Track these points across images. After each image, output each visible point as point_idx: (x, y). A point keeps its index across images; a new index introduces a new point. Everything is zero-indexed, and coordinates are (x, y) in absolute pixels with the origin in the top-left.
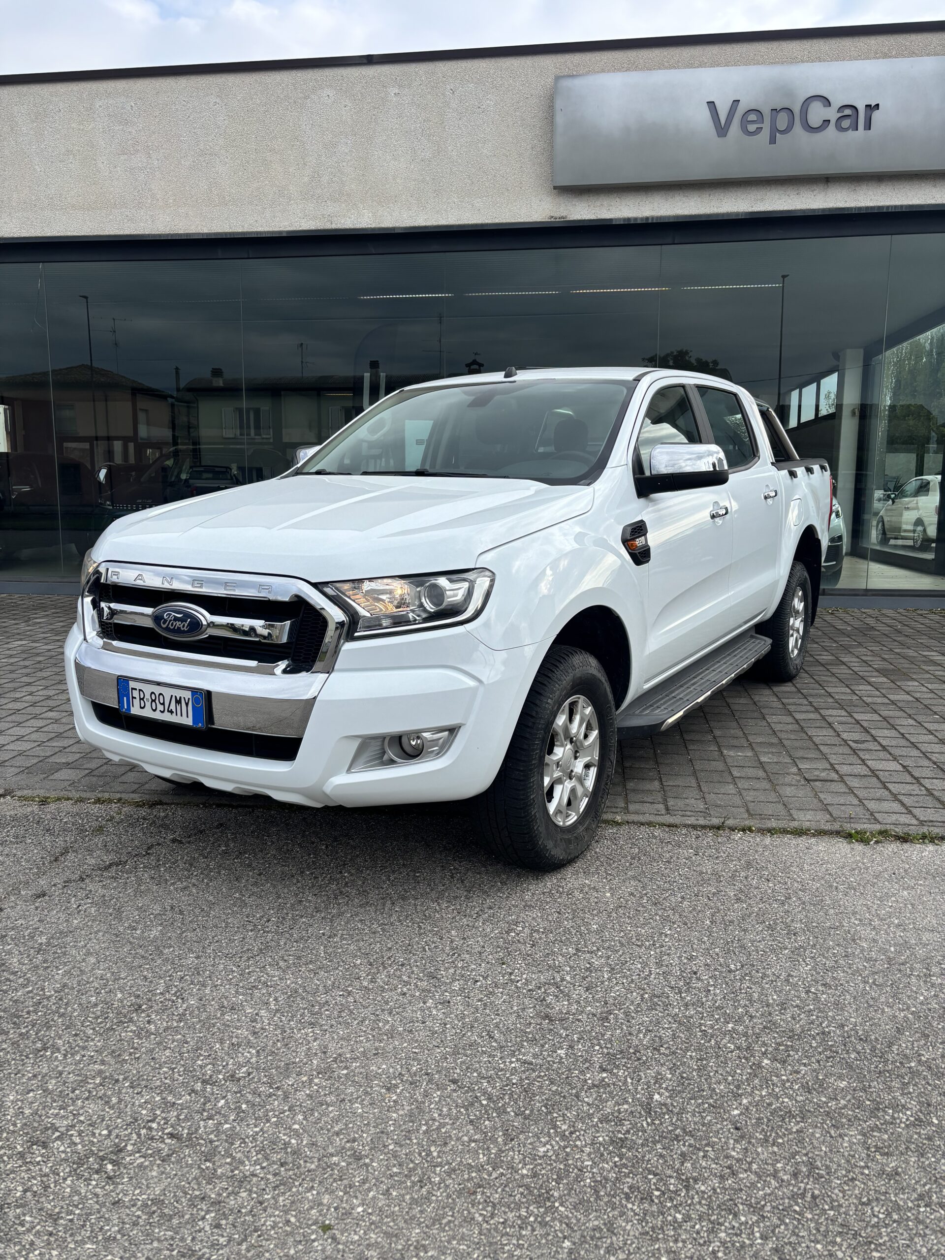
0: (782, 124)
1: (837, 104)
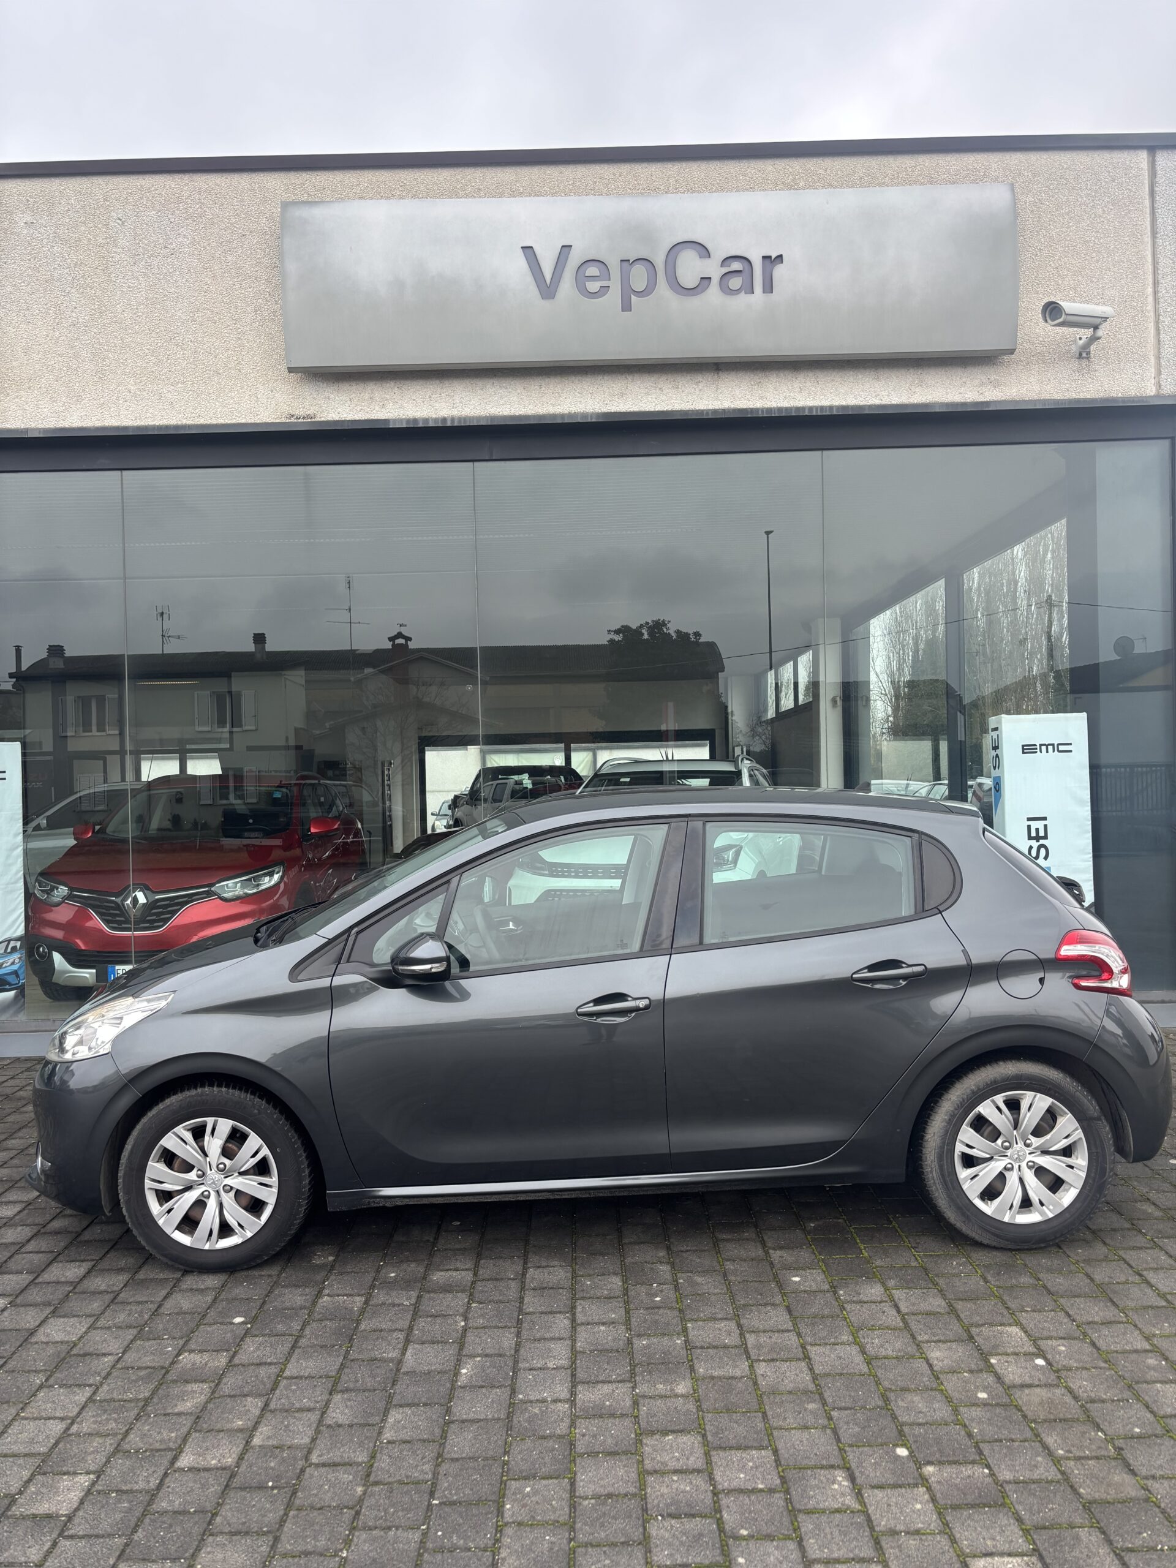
0: (639, 284)
1: (719, 254)
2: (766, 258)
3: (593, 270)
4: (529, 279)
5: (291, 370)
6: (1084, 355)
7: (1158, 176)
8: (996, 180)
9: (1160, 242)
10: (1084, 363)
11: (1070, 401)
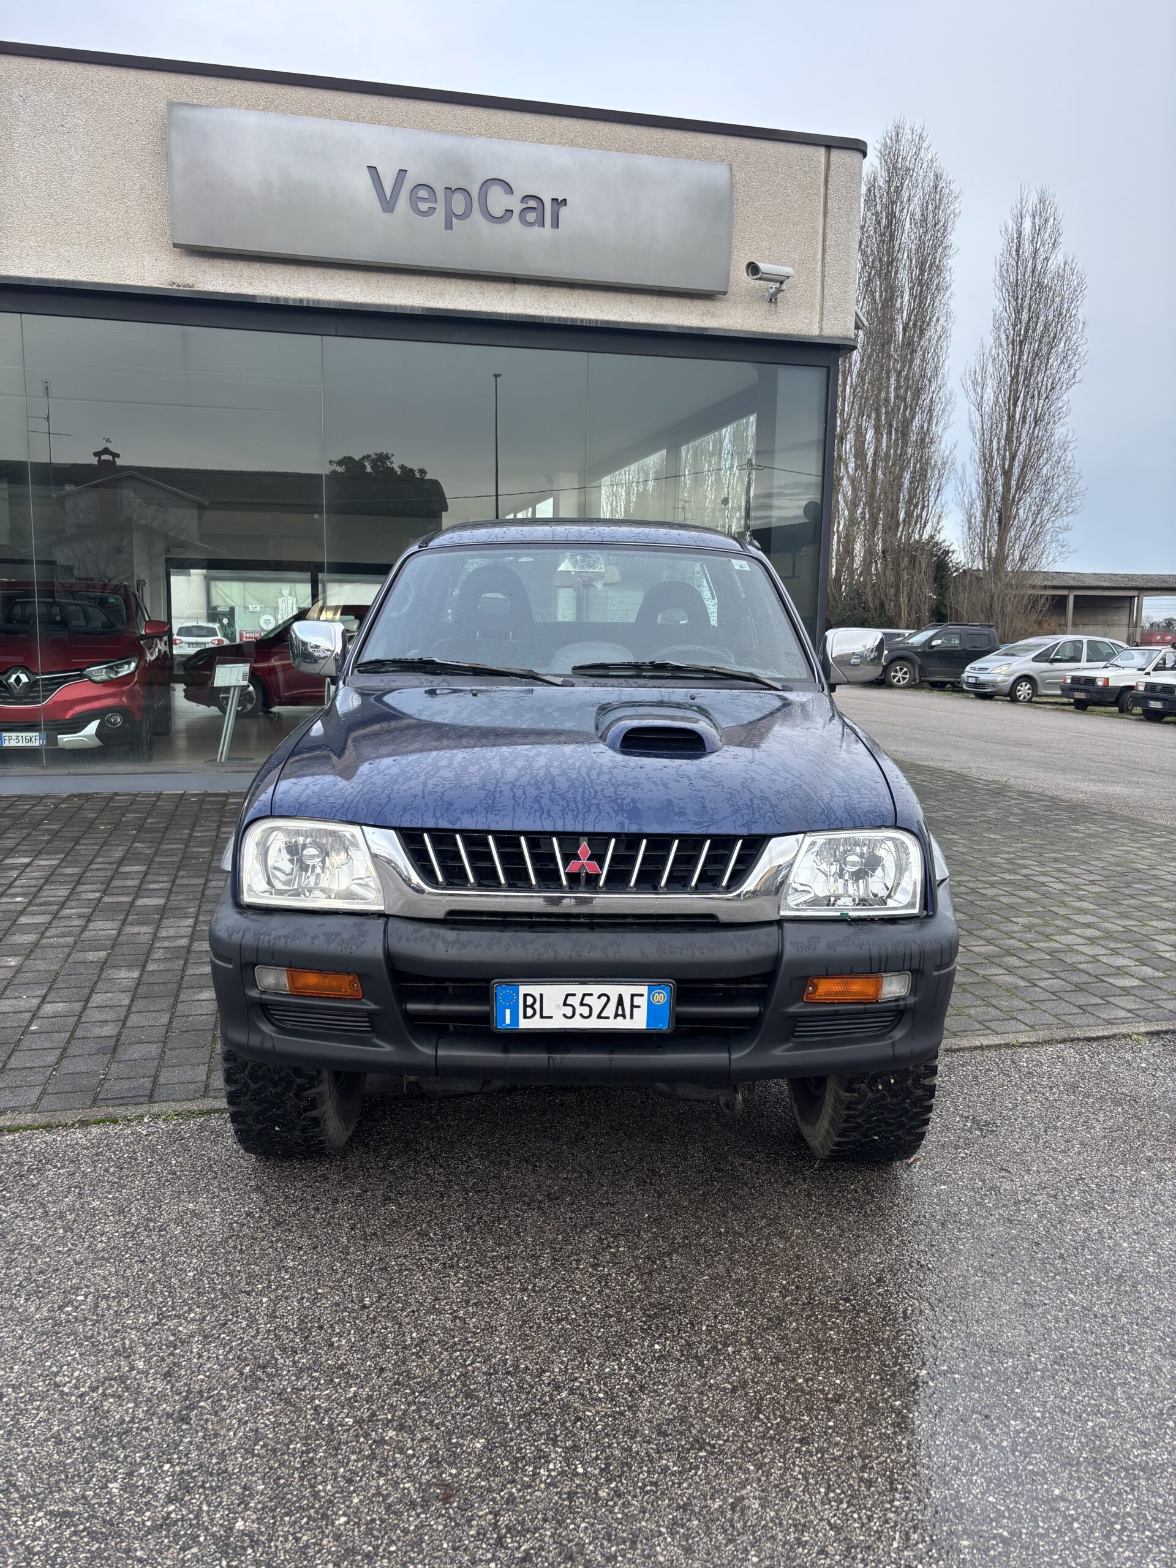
0: (459, 209)
1: (519, 193)
2: (554, 200)
3: (423, 193)
4: (374, 194)
5: (175, 245)
6: (773, 301)
7: (831, 169)
8: (720, 158)
9: (829, 220)
10: (773, 305)
11: (762, 333)
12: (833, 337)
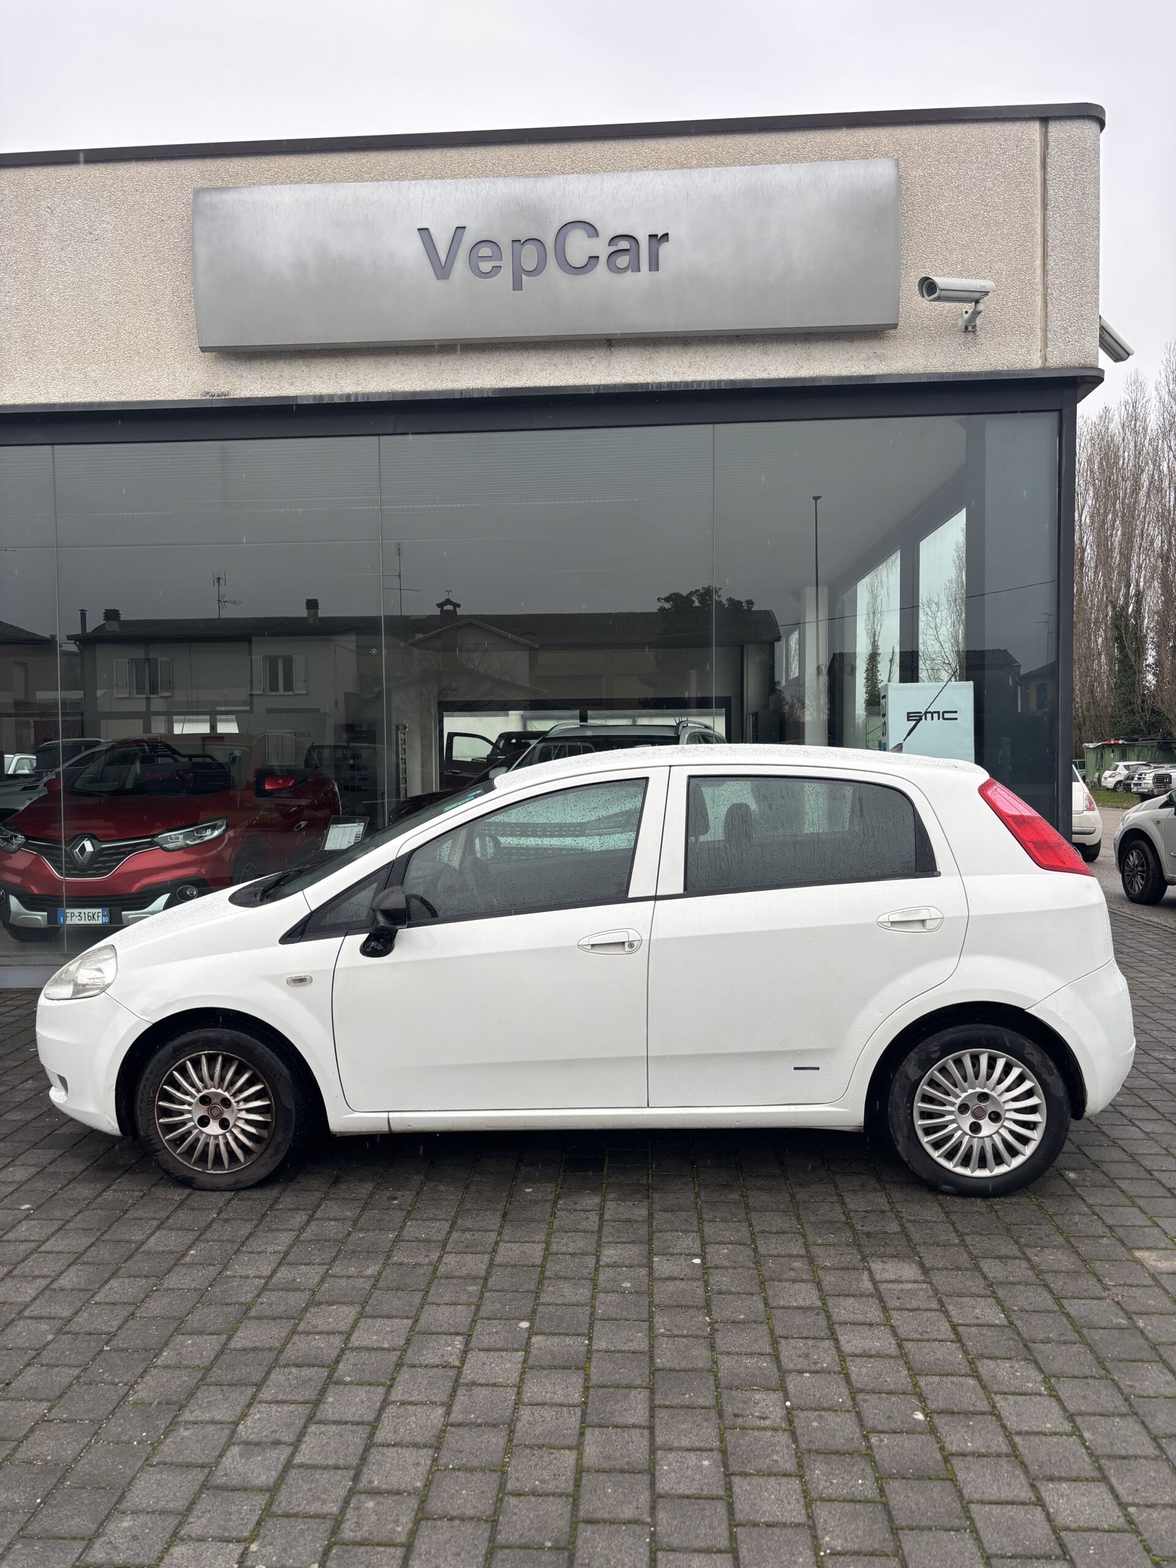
0: (529, 263)
1: (607, 233)
2: (652, 237)
3: (485, 251)
4: (425, 260)
5: (204, 349)
6: (970, 329)
7: (1050, 147)
8: (886, 155)
9: (1050, 213)
10: (970, 336)
11: (955, 374)
12: (1063, 369)
